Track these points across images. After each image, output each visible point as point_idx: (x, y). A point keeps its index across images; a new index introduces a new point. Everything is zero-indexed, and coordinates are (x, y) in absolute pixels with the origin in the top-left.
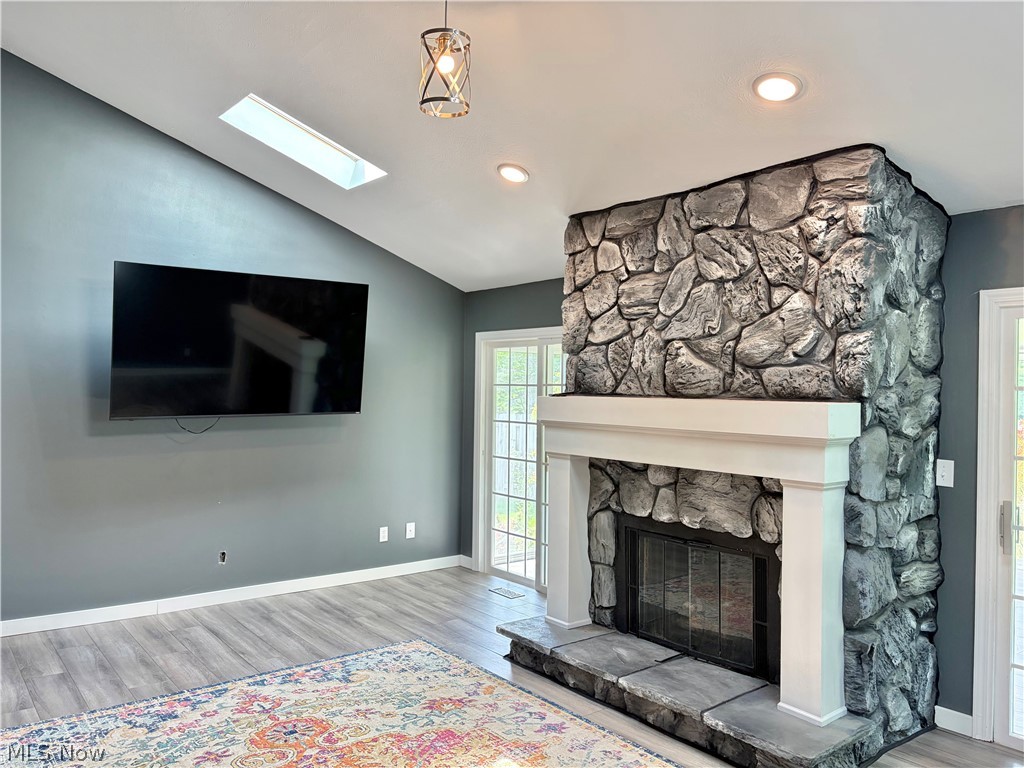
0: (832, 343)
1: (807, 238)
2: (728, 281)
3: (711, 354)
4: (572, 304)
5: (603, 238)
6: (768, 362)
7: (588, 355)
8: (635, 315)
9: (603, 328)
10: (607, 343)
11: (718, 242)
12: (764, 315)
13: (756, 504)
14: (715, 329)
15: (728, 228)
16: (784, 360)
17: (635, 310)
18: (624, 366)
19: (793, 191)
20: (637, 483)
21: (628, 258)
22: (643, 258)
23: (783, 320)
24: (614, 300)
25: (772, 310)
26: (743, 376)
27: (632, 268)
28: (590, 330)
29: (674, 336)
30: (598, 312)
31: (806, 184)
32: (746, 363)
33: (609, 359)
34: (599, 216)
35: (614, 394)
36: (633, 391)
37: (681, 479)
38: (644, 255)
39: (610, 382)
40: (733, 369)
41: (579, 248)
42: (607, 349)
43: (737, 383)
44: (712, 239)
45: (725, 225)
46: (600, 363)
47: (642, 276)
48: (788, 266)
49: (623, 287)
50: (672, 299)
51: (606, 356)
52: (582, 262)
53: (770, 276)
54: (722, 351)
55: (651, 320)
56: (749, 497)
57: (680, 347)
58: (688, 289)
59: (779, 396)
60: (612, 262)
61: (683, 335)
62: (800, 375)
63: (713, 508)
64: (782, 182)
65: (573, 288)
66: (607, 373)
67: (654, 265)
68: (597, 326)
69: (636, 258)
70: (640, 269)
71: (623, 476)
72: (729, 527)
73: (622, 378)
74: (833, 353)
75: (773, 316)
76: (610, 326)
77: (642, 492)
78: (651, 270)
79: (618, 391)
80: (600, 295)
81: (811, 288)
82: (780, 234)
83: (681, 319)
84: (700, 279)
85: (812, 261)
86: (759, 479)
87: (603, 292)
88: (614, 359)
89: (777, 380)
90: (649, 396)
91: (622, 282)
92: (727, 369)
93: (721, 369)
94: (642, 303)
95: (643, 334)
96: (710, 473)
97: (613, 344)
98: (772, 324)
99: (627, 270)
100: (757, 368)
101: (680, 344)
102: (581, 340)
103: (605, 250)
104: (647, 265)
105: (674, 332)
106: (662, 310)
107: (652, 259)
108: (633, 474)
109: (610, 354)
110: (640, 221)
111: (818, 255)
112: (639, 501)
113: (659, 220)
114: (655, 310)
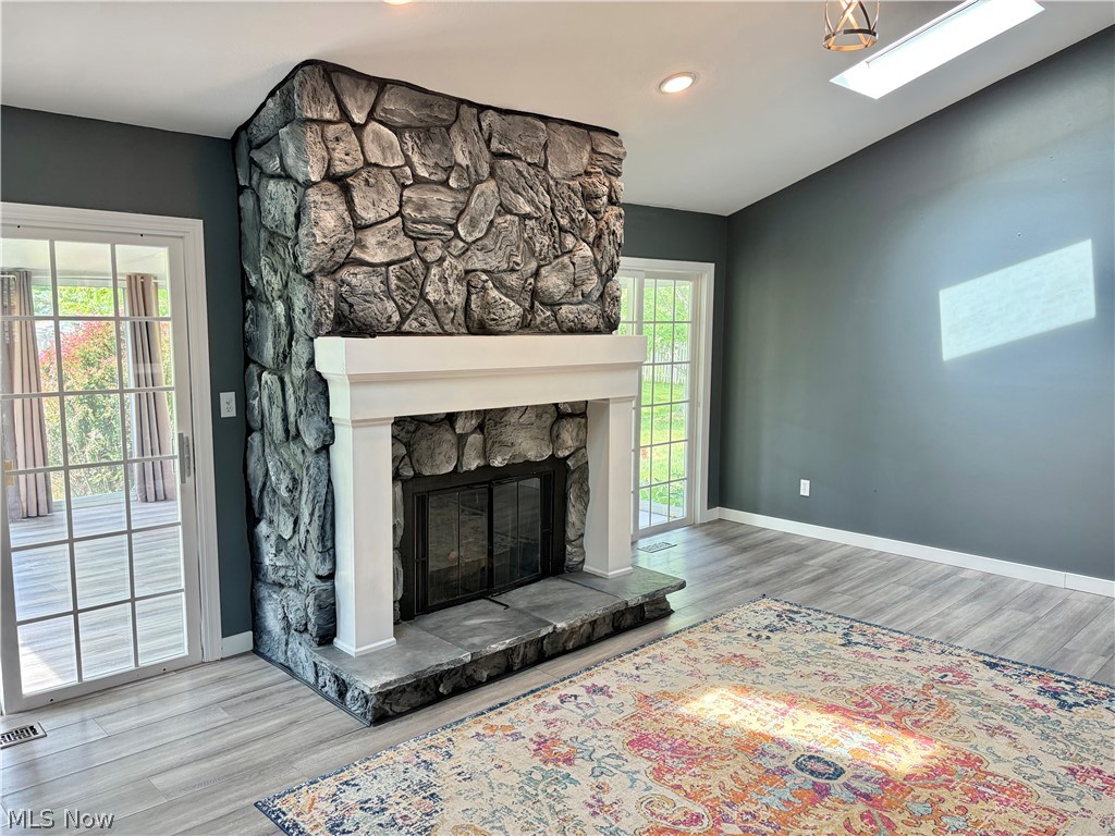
0: (602, 288)
1: (588, 197)
2: (531, 218)
3: (512, 289)
4: (328, 199)
5: (371, 117)
6: (563, 301)
7: (357, 278)
8: (424, 234)
9: (381, 244)
10: (388, 264)
11: (523, 176)
12: (556, 257)
13: (555, 428)
14: (518, 264)
15: (529, 164)
16: (575, 300)
17: (429, 228)
18: (413, 297)
19: (579, 149)
20: (436, 438)
21: (416, 158)
22: (436, 164)
23: (574, 264)
24: (398, 209)
25: (564, 254)
26: (544, 314)
27: (422, 172)
28: (359, 244)
29: (478, 266)
30: (373, 220)
31: (588, 148)
32: (546, 300)
33: (393, 287)
34: (364, 83)
35: (398, 332)
36: (430, 327)
37: (488, 420)
38: (440, 163)
39: (396, 318)
40: (532, 306)
41: (328, 116)
42: (387, 272)
43: (539, 320)
44: (518, 170)
45: (529, 160)
46: (377, 291)
47: (435, 187)
48: (576, 216)
49: (407, 193)
50: (473, 224)
51: (386, 282)
52: (337, 139)
53: (562, 221)
54: (523, 288)
55: (447, 244)
56: (549, 421)
57: (487, 281)
58: (492, 217)
59: (571, 331)
60: (389, 155)
61: (487, 267)
62: (584, 312)
63: (520, 441)
64: (571, 139)
65: (323, 174)
66: (390, 306)
67: (448, 178)
68: (371, 238)
69: (430, 162)
70: (433, 178)
71: (419, 433)
72: (532, 455)
73: (411, 312)
74: (601, 296)
75: (566, 259)
76: (391, 242)
77: (445, 447)
78: (445, 183)
79: (406, 327)
80: (375, 196)
81: (591, 240)
82: (569, 186)
83: (482, 249)
84: (504, 209)
85: (590, 217)
86: (556, 405)
87: (378, 193)
88: (398, 287)
89: (571, 316)
90: (451, 334)
91: (404, 187)
92: (527, 305)
93: (521, 306)
94: (436, 220)
95: (442, 260)
96: (516, 409)
97: (397, 266)
98: (564, 267)
99: (414, 175)
100: (553, 305)
101: (484, 277)
102: (341, 255)
103: (377, 136)
104: (441, 176)
105: (477, 261)
106: (462, 233)
107: (448, 170)
108: (431, 428)
109: (394, 281)
110: (429, 116)
111: (595, 213)
112: (442, 457)
113: (451, 125)
114: (452, 233)
